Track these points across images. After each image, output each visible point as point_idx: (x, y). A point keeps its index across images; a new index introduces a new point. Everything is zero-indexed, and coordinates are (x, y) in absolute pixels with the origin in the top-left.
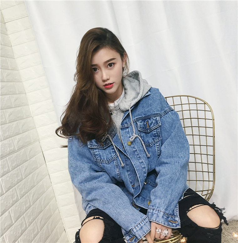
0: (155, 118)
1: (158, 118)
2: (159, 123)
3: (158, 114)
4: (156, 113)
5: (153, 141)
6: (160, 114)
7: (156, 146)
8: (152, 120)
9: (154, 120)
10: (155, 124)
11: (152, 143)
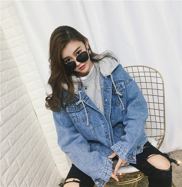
0: (120, 83)
1: (122, 83)
2: (123, 87)
3: (122, 80)
4: (120, 79)
5: (118, 101)
6: (124, 80)
7: (121, 105)
8: (117, 85)
9: (119, 85)
10: (120, 88)
11: (118, 103)
